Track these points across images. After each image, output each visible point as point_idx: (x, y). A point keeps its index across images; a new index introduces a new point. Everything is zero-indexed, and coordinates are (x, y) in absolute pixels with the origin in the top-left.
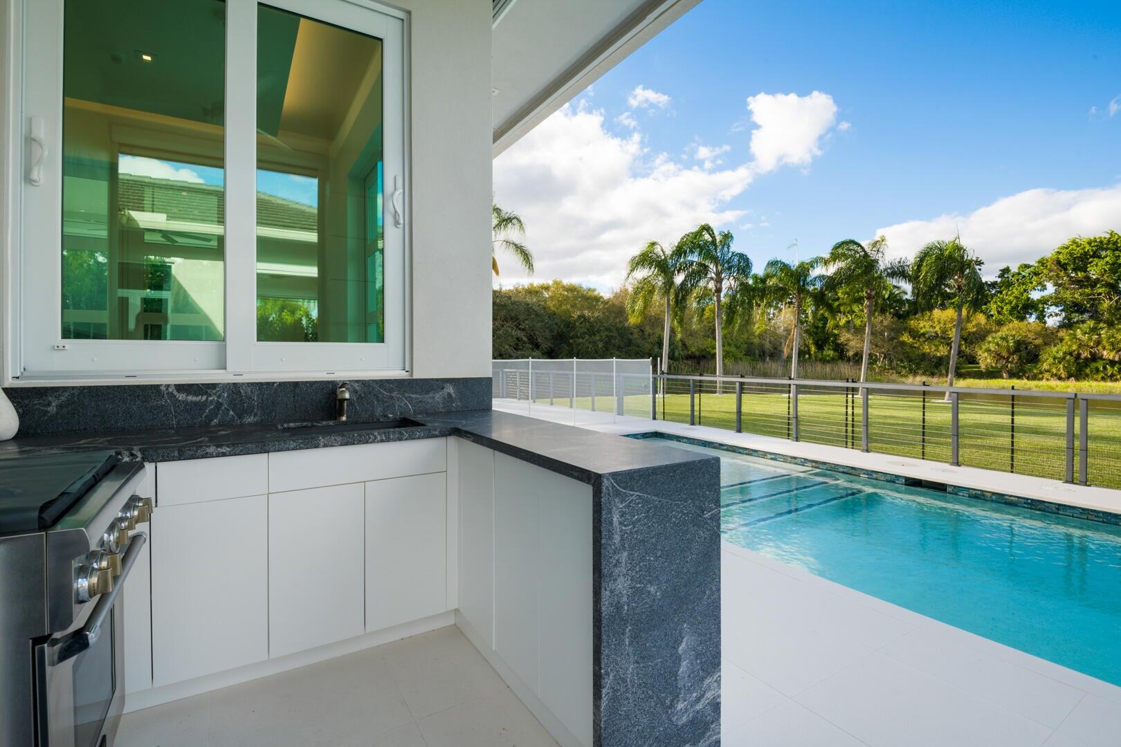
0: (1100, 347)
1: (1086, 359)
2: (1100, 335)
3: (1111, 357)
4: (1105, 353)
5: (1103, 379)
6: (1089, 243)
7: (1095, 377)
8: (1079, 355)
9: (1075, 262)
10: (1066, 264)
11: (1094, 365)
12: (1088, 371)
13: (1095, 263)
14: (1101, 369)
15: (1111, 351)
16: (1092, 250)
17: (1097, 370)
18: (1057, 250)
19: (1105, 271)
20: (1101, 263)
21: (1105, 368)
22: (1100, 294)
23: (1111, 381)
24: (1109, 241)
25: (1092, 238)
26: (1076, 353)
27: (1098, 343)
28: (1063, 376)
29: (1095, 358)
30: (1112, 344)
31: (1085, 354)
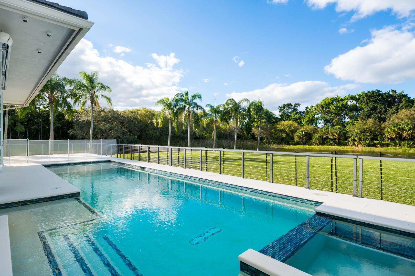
0: (328, 134)
1: (325, 138)
2: (328, 130)
3: (331, 138)
4: (330, 136)
5: (329, 145)
6: (330, 99)
7: (327, 144)
8: (323, 137)
9: (326, 106)
10: (324, 106)
11: (327, 140)
12: (325, 142)
13: (331, 106)
14: (329, 141)
15: (331, 135)
16: (331, 102)
17: (328, 142)
18: (321, 101)
19: (334, 108)
20: (333, 106)
21: (330, 141)
22: (333, 116)
23: (332, 145)
24: (336, 98)
25: (331, 98)
26: (322, 136)
27: (328, 133)
28: (318, 144)
29: (328, 138)
30: (332, 133)
31: (325, 137)
